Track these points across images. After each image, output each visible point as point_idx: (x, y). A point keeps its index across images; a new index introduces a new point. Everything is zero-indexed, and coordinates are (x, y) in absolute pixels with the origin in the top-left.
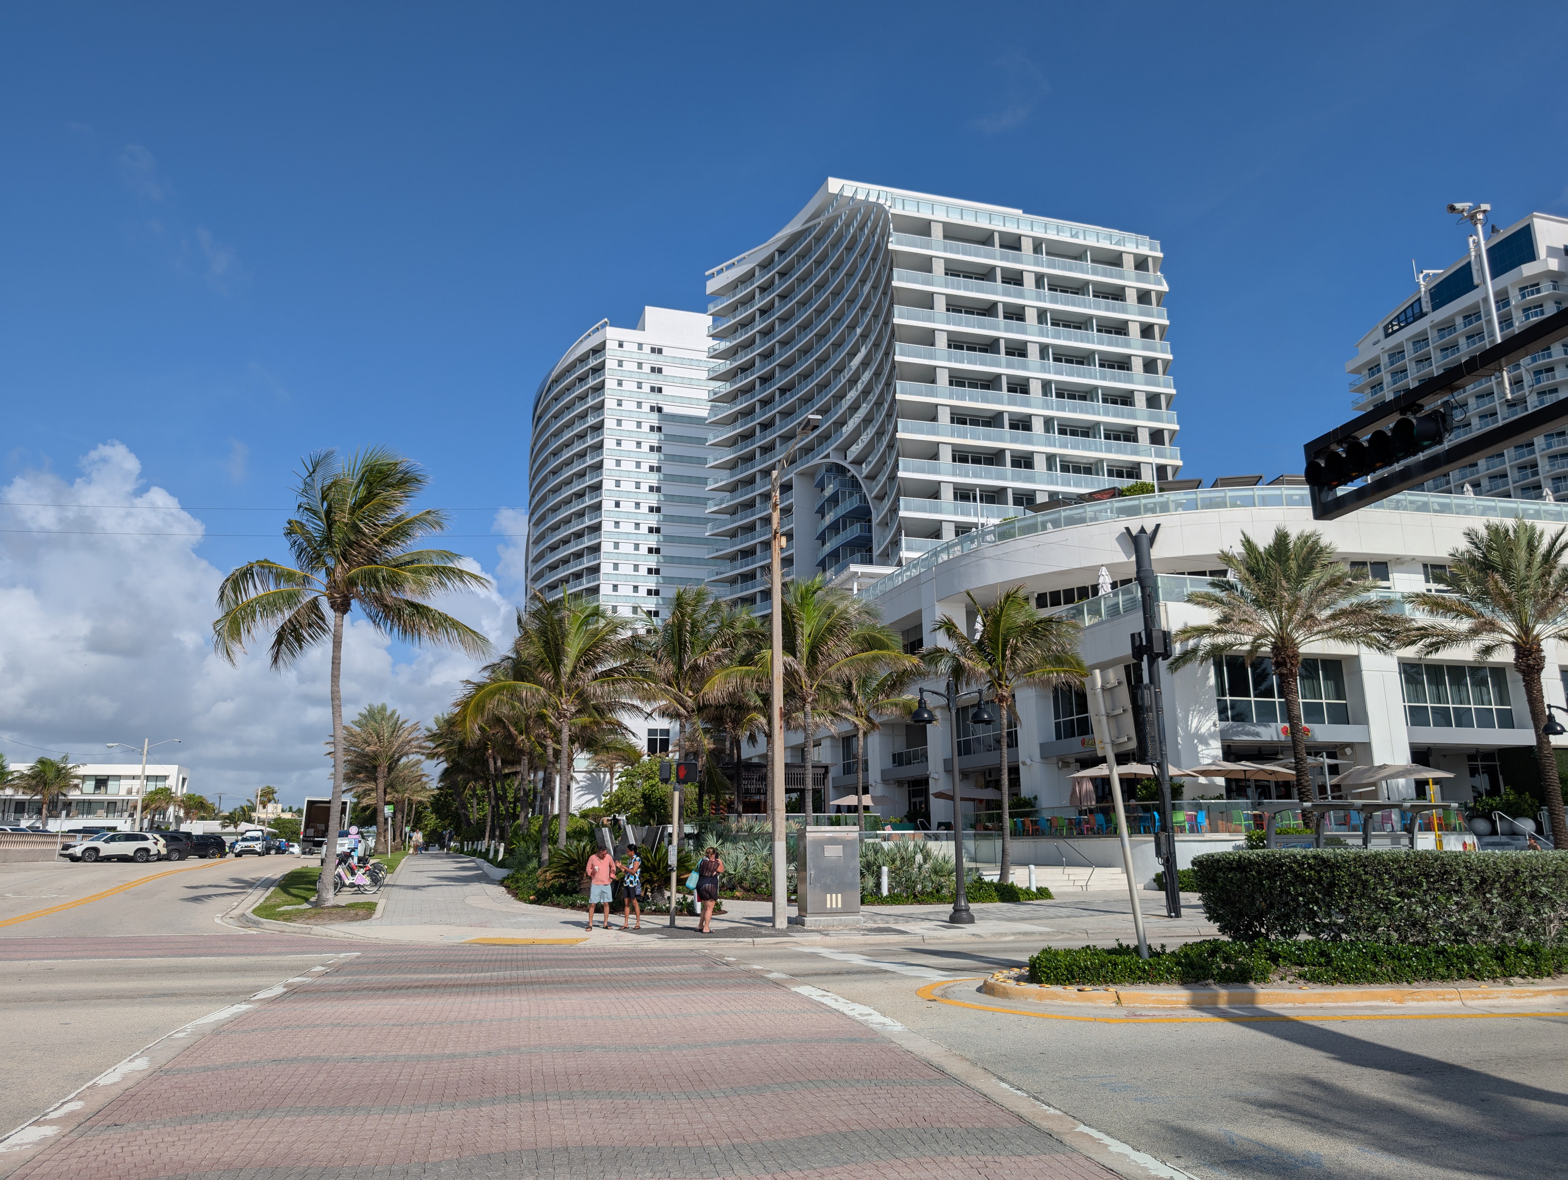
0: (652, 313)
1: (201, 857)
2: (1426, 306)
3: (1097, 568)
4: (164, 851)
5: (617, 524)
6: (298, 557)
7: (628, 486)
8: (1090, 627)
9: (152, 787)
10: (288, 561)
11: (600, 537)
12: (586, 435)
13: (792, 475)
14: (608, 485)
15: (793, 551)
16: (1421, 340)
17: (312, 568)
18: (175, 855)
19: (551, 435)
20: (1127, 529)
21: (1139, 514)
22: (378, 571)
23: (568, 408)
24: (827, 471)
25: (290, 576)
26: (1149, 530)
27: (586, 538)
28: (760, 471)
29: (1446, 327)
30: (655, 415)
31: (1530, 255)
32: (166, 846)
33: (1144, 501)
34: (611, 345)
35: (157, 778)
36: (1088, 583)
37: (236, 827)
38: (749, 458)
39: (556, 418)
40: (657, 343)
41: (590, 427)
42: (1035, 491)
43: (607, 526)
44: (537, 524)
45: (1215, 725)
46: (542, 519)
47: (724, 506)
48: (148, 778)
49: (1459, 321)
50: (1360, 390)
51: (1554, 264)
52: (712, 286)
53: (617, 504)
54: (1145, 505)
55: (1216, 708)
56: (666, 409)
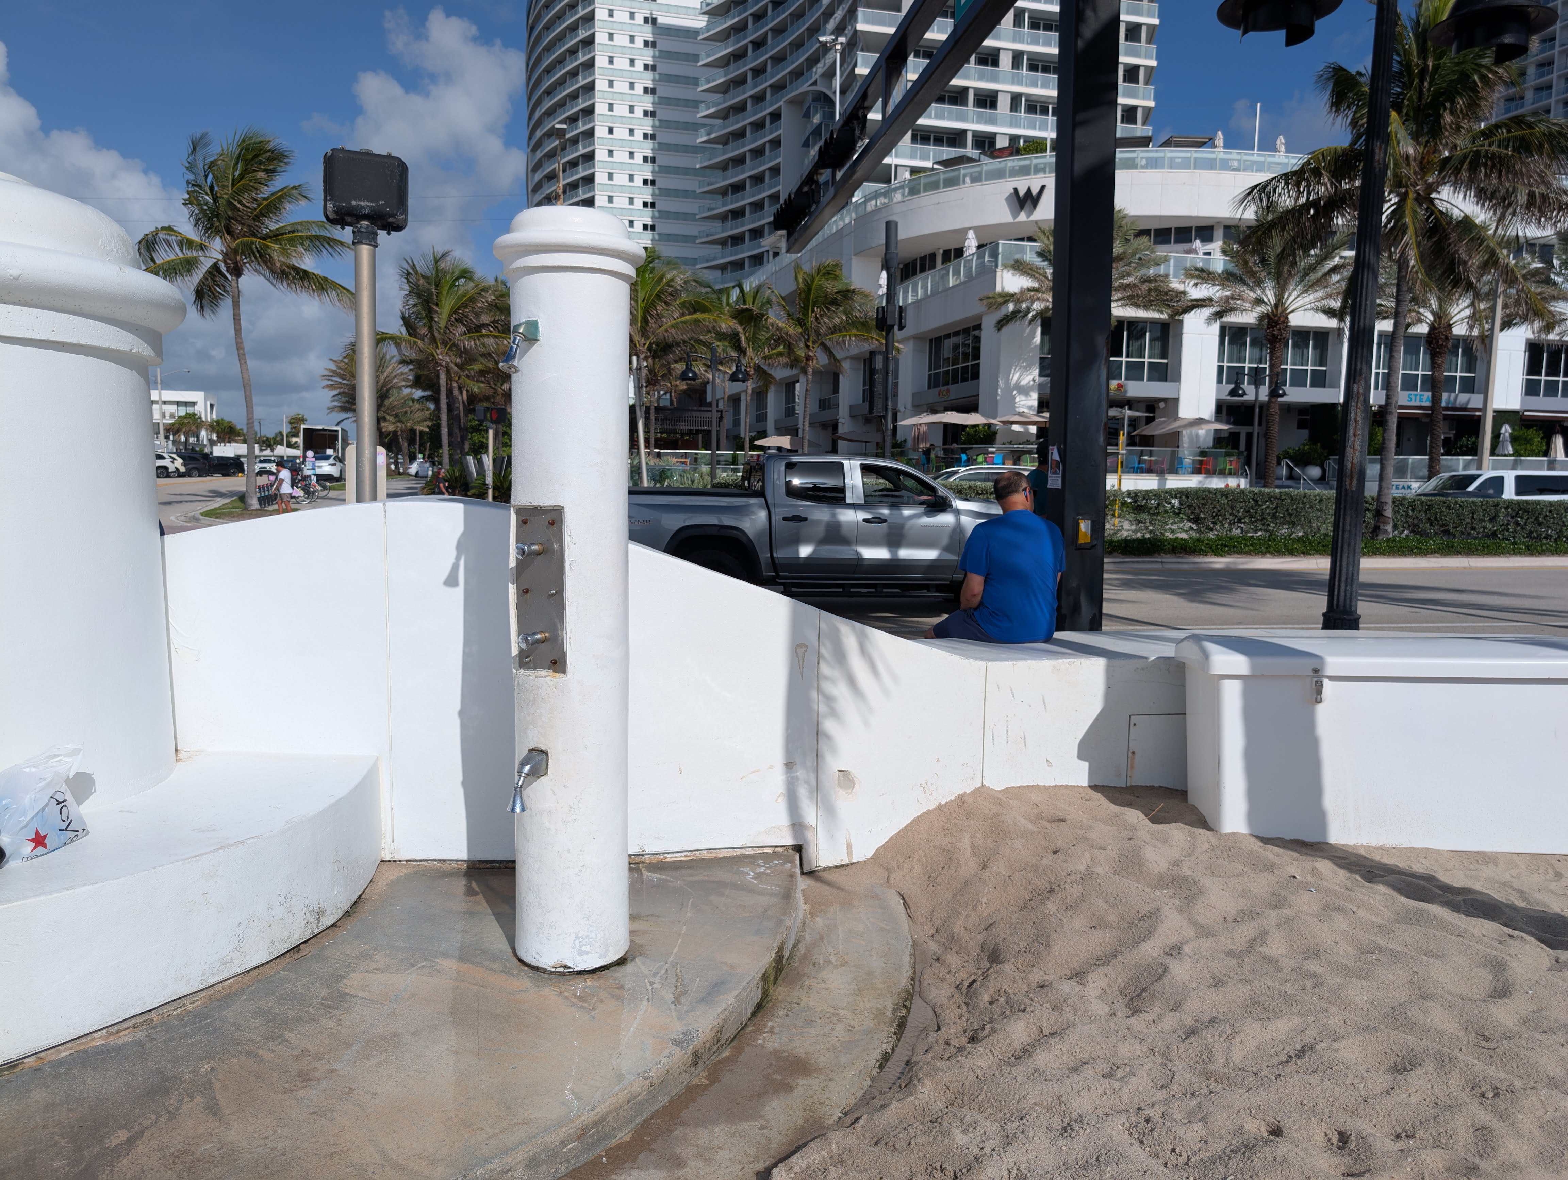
1: (224, 475)
3: (964, 232)
4: (182, 469)
5: (611, 152)
6: (195, 226)
7: (621, 110)
8: (954, 287)
9: (182, 411)
10: (188, 229)
11: (594, 167)
12: (577, 51)
13: (781, 103)
14: (601, 108)
15: (779, 188)
17: (209, 237)
18: (195, 473)
19: (544, 49)
20: (1016, 190)
21: (1029, 174)
22: (252, 243)
23: (559, 18)
24: (814, 101)
25: (190, 243)
26: (1035, 191)
27: (580, 168)
28: (751, 97)
30: (649, 27)
32: (184, 465)
33: (1035, 161)
35: (186, 404)
36: (953, 245)
37: (272, 450)
38: (740, 82)
39: (548, 29)
41: (581, 41)
42: (995, 134)
43: (601, 155)
44: (534, 150)
45: (1034, 380)
46: (538, 145)
47: (713, 136)
48: (178, 403)
53: (611, 131)
54: (1036, 165)
55: (1037, 365)
56: (661, 20)
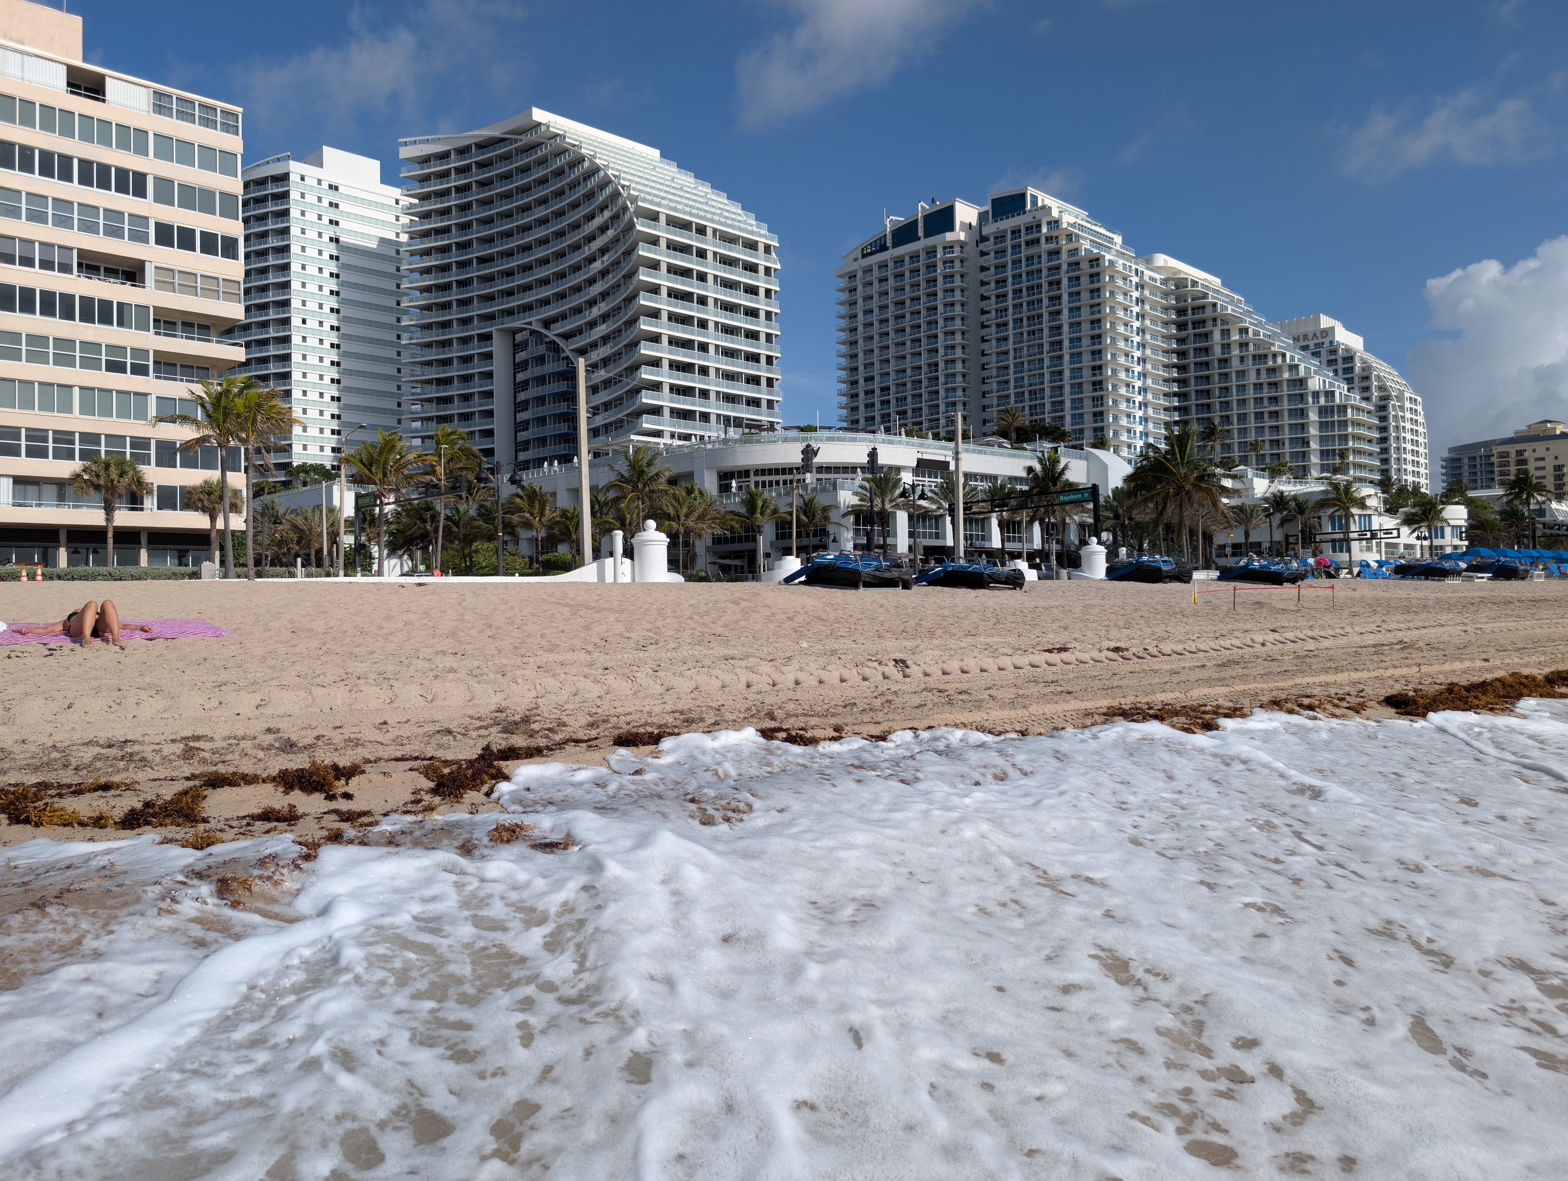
0: (328, 152)
2: (889, 244)
5: (304, 338)
7: (312, 306)
11: (290, 347)
13: (492, 330)
14: (295, 303)
16: (883, 266)
27: (278, 346)
28: (457, 319)
29: (899, 261)
30: (333, 245)
31: (951, 228)
34: (294, 178)
38: (446, 307)
40: (335, 182)
41: (277, 247)
43: (296, 339)
49: (907, 259)
50: (842, 290)
51: (962, 236)
52: (405, 153)
53: (304, 322)
56: (344, 241)
